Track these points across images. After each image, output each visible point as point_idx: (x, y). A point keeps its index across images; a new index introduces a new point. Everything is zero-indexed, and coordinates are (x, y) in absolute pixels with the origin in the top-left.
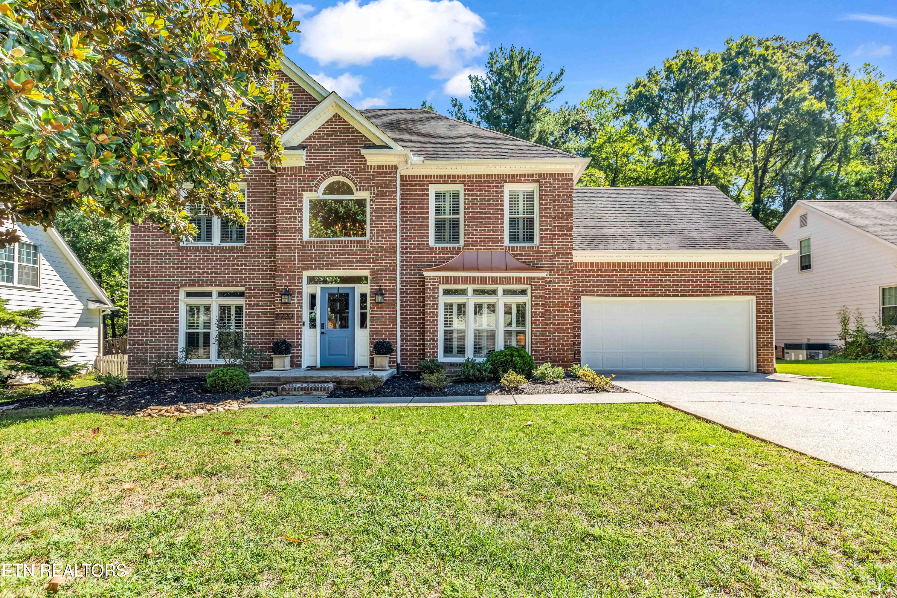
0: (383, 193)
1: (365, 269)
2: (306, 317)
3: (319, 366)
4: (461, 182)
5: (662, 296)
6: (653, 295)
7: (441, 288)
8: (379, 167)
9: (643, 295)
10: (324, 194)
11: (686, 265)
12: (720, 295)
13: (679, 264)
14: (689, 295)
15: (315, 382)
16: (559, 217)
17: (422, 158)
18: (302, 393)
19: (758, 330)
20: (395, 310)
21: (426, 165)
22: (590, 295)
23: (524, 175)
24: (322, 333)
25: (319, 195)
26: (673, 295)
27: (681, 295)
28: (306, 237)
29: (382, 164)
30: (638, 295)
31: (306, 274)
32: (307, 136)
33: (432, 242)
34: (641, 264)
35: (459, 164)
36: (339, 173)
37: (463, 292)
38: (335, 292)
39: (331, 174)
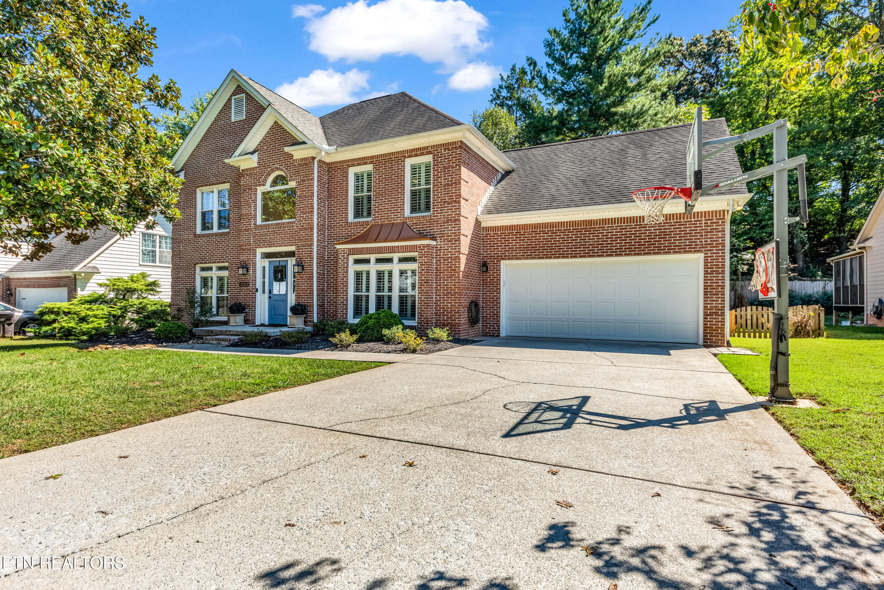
0: (304, 181)
1: (292, 245)
2: (259, 285)
3: (267, 323)
4: (371, 163)
5: (585, 257)
6: (576, 257)
7: (351, 258)
8: (302, 159)
9: (563, 257)
10: (271, 186)
11: (613, 221)
12: (655, 253)
13: (604, 221)
14: (616, 255)
15: (232, 335)
16: (448, 185)
17: (335, 147)
18: (216, 342)
19: (705, 293)
20: (312, 278)
21: (340, 152)
22: (509, 259)
23: (419, 149)
24: (270, 297)
25: (267, 187)
26: (598, 256)
27: (607, 256)
28: (259, 222)
29: (303, 157)
30: (559, 257)
31: (259, 251)
32: (258, 143)
33: (351, 218)
34: (562, 224)
35: (364, 148)
36: (277, 169)
37: (367, 261)
38: (277, 264)
39: (273, 171)
